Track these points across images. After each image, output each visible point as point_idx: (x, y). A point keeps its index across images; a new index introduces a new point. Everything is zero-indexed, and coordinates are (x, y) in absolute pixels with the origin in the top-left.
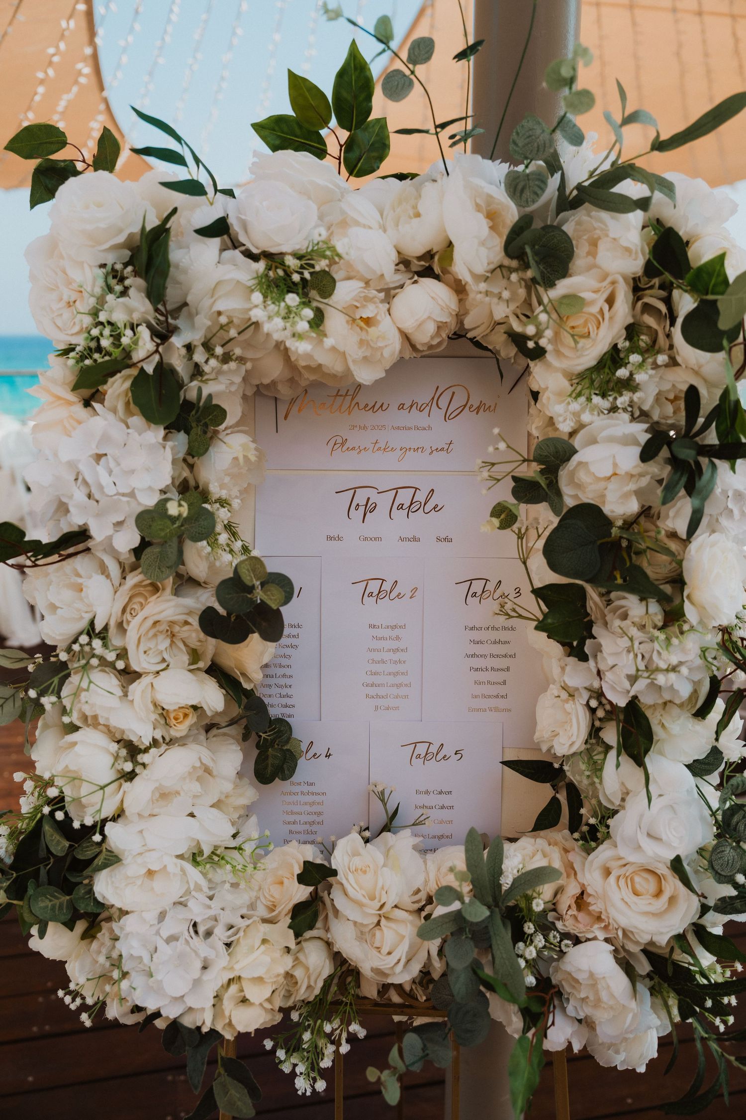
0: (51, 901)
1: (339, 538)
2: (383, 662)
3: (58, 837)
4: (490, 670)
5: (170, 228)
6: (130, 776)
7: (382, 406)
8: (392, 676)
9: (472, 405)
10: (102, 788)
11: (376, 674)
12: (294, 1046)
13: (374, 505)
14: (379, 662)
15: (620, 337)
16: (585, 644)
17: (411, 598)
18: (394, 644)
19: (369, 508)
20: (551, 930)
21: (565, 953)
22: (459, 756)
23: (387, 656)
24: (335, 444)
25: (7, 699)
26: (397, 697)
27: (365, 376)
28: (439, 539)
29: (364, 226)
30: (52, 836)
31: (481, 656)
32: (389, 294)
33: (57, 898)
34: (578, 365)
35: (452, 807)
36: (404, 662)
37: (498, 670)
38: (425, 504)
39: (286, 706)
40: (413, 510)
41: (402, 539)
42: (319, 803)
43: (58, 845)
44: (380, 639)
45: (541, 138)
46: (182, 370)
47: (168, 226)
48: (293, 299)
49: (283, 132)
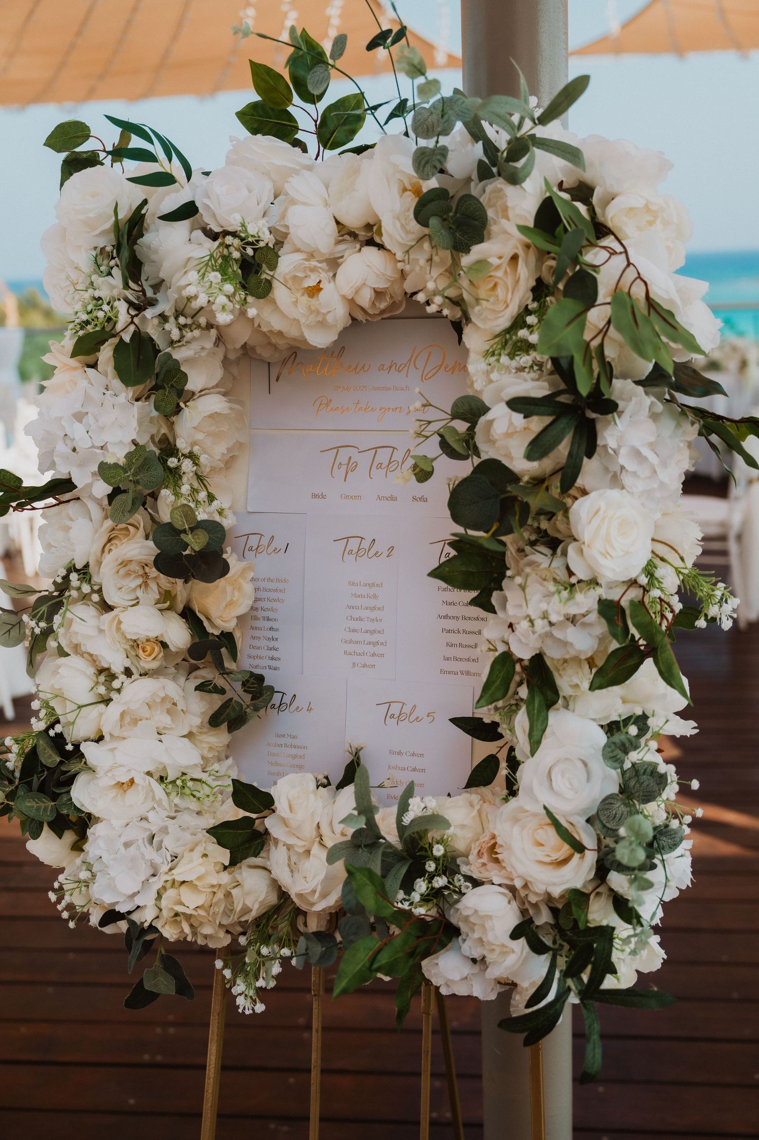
0: (37, 803)
1: (323, 497)
2: (360, 619)
3: (51, 752)
4: (461, 632)
5: (145, 214)
6: (107, 701)
7: (363, 367)
8: (369, 634)
9: (447, 366)
10: (80, 707)
11: (354, 631)
12: (239, 968)
13: (355, 464)
14: (357, 619)
15: (528, 299)
16: (491, 595)
17: (388, 556)
18: (372, 603)
19: (351, 466)
20: (457, 873)
21: (464, 894)
22: (431, 718)
23: (364, 614)
24: (321, 405)
25: (14, 626)
26: (374, 655)
27: (320, 339)
28: (414, 499)
29: (305, 204)
30: (45, 749)
31: (454, 618)
32: (334, 263)
33: (44, 802)
34: (497, 326)
35: (423, 770)
36: (381, 620)
37: (470, 633)
38: (402, 463)
39: (273, 659)
40: (391, 470)
41: (379, 498)
42: (300, 757)
43: (49, 758)
44: (359, 596)
45: (429, 120)
46: (158, 337)
47: (143, 212)
48: (216, 277)
49: (260, 116)
